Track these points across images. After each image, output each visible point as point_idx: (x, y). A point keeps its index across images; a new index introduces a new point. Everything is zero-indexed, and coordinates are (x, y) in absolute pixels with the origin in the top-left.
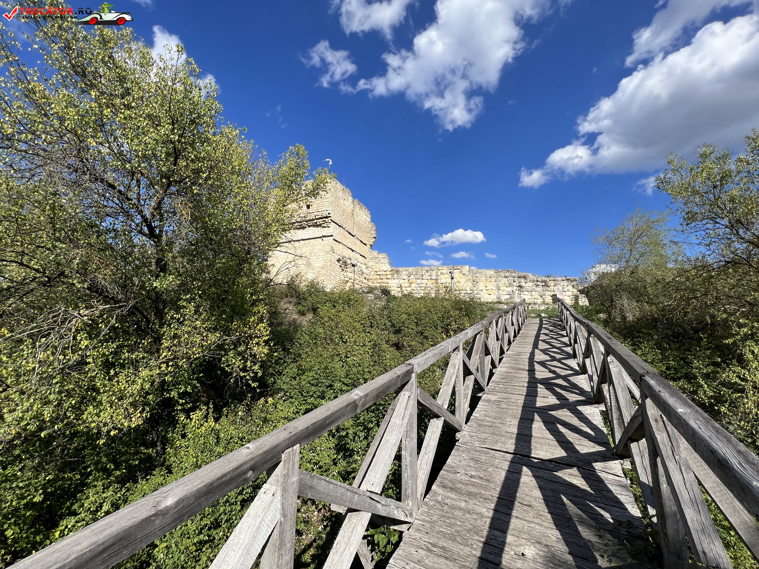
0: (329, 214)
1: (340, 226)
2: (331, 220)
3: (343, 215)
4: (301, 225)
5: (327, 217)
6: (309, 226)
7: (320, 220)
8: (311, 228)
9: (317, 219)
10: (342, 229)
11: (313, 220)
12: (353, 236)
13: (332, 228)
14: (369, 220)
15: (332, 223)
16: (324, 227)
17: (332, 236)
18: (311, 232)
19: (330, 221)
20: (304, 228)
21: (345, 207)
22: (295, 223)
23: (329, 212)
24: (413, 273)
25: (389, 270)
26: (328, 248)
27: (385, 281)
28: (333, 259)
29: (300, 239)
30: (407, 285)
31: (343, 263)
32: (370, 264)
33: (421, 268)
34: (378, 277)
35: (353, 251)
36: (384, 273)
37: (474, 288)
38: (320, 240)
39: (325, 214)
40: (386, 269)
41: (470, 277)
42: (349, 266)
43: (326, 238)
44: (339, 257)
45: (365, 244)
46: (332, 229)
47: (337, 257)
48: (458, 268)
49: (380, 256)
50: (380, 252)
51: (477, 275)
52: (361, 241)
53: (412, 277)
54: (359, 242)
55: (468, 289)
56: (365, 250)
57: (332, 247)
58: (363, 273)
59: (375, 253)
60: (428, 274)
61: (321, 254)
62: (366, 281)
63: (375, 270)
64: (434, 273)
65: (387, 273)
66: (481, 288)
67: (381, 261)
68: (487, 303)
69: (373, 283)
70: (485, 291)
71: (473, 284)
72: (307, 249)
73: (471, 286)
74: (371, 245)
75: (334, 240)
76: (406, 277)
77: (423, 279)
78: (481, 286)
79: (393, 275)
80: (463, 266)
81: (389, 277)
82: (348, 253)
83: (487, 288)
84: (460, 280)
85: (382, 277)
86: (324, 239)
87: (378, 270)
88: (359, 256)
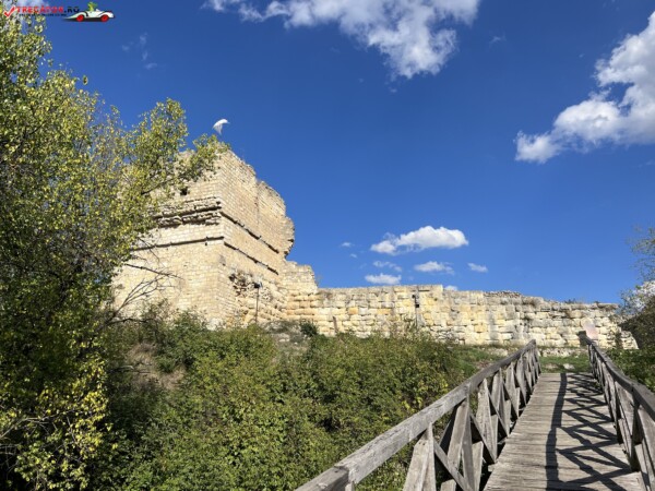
0: (218, 203)
1: (235, 223)
2: (222, 213)
3: (241, 205)
4: (171, 221)
5: (214, 209)
6: (185, 223)
7: (202, 213)
8: (188, 225)
9: (197, 211)
10: (238, 227)
11: (192, 212)
12: (257, 238)
13: (221, 226)
14: (282, 212)
15: (223, 218)
16: (208, 224)
17: (222, 238)
18: (186, 231)
19: (219, 215)
20: (175, 225)
21: (244, 193)
22: (161, 217)
23: (218, 200)
24: (355, 297)
25: (315, 292)
26: (215, 258)
27: (309, 310)
28: (223, 276)
29: (168, 242)
30: (344, 317)
31: (240, 282)
32: (284, 283)
33: (365, 289)
34: (297, 304)
35: (256, 262)
36: (306, 297)
37: (453, 322)
38: (202, 245)
39: (213, 203)
40: (309, 291)
41: (446, 304)
42: (249, 286)
43: (212, 242)
44: (233, 272)
45: (277, 251)
46: (223, 228)
47: (230, 273)
48: (427, 288)
49: (301, 270)
50: (300, 263)
51: (457, 300)
52: (270, 247)
53: (353, 303)
54: (268, 249)
55: (444, 324)
56: (277, 261)
57: (222, 257)
58: (272, 298)
59: (293, 266)
60: (378, 299)
61: (202, 267)
62: (277, 311)
63: (291, 292)
64: (387, 297)
65: (312, 297)
66: (464, 322)
67: (303, 277)
68: (476, 347)
69: (288, 314)
70: (471, 327)
71: (450, 315)
72: (180, 259)
73: (448, 318)
74: (286, 253)
75: (226, 244)
76: (342, 304)
77: (369, 307)
78: (464, 318)
79: (321, 300)
80: (434, 286)
81: (314, 303)
82: (248, 266)
83: (474, 322)
84: (430, 308)
85: (304, 304)
86: (208, 243)
87: (296, 292)
88: (266, 269)
